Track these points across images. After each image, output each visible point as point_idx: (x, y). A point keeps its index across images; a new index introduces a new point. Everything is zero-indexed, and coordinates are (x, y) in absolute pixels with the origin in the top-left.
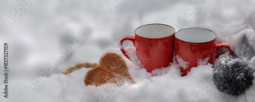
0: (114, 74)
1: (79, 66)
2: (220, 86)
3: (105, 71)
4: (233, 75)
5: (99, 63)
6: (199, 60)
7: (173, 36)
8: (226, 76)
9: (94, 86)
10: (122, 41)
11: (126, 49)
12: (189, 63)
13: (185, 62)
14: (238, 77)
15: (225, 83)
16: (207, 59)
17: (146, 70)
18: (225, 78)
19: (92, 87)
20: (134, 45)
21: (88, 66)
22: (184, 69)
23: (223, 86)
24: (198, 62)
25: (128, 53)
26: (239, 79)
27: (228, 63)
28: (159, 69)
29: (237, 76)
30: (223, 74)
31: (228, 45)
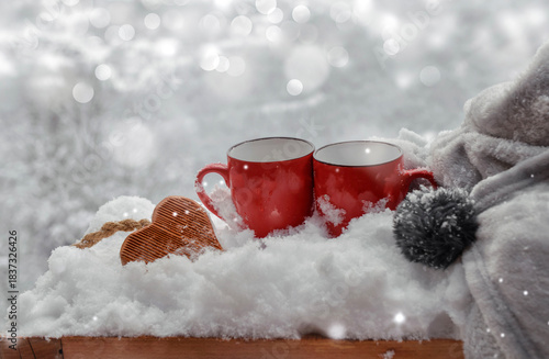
0: (185, 239)
1: (109, 230)
2: (409, 247)
3: (165, 234)
4: (434, 221)
5: (150, 220)
6: (366, 203)
7: (310, 158)
8: (420, 224)
9: (142, 263)
10: (201, 176)
11: (209, 194)
12: (344, 213)
13: (337, 210)
14: (445, 224)
15: (418, 241)
16: (384, 201)
17: (253, 232)
18: (418, 228)
19: (137, 265)
20: (227, 182)
21: (127, 225)
22: (336, 224)
23: (415, 247)
24: (364, 209)
25: (215, 202)
26: (446, 229)
27: (424, 197)
28: (283, 231)
29: (441, 223)
30: (415, 221)
31: (429, 171)
